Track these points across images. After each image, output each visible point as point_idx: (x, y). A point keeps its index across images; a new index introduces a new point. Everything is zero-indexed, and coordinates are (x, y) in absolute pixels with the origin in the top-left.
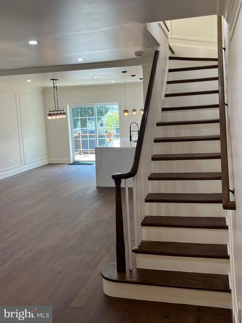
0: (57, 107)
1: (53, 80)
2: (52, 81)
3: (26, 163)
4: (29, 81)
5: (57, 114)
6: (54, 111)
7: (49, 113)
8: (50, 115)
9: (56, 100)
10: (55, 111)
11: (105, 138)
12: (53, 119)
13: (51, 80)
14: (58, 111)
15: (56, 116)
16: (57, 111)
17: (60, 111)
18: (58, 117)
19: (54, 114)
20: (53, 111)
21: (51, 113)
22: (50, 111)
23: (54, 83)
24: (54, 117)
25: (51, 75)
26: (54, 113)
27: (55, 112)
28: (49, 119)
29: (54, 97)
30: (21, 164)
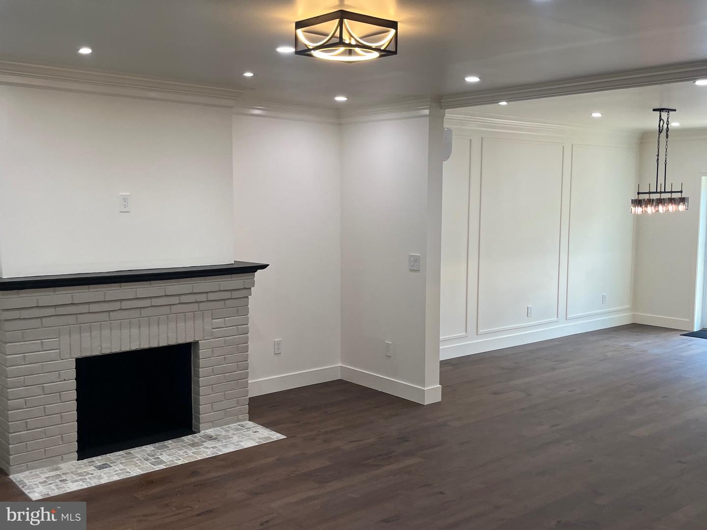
0: (661, 179)
1: (661, 110)
2: (658, 113)
4: (597, 115)
5: (660, 201)
6: (653, 193)
7: (635, 197)
8: (638, 203)
9: (661, 164)
10: (656, 192)
12: (645, 214)
13: (654, 110)
14: (665, 192)
15: (657, 206)
16: (661, 193)
17: (671, 192)
18: (661, 208)
19: (650, 202)
20: (650, 193)
21: (642, 197)
22: (639, 193)
23: (660, 119)
24: (650, 209)
25: (654, 94)
26: (651, 198)
27: (655, 196)
28: (635, 212)
29: (658, 155)
30: (556, 318)
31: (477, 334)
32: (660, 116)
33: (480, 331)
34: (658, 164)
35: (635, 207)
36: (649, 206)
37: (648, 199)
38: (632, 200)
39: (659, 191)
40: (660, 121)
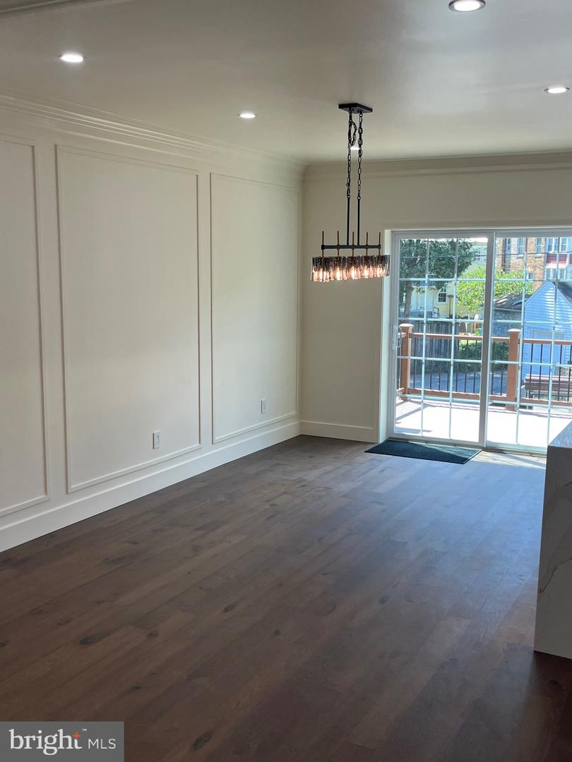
0: (353, 228)
1: (350, 107)
2: (347, 111)
3: (216, 438)
4: (248, 115)
5: (353, 262)
6: (343, 247)
7: (318, 254)
8: (323, 263)
9: (353, 201)
10: (347, 246)
11: (519, 363)
12: (333, 282)
13: (341, 106)
14: (359, 247)
15: (348, 269)
16: (353, 247)
17: (367, 247)
18: (354, 273)
19: (339, 262)
20: (338, 247)
21: (328, 253)
22: (323, 247)
23: (351, 123)
24: (339, 274)
26: (341, 255)
27: (346, 253)
28: (318, 279)
29: (349, 184)
30: (198, 444)
31: (67, 493)
32: (351, 117)
33: (73, 486)
34: (349, 199)
35: (319, 270)
36: (338, 268)
37: (336, 258)
38: (313, 259)
39: (350, 244)
40: (350, 126)
